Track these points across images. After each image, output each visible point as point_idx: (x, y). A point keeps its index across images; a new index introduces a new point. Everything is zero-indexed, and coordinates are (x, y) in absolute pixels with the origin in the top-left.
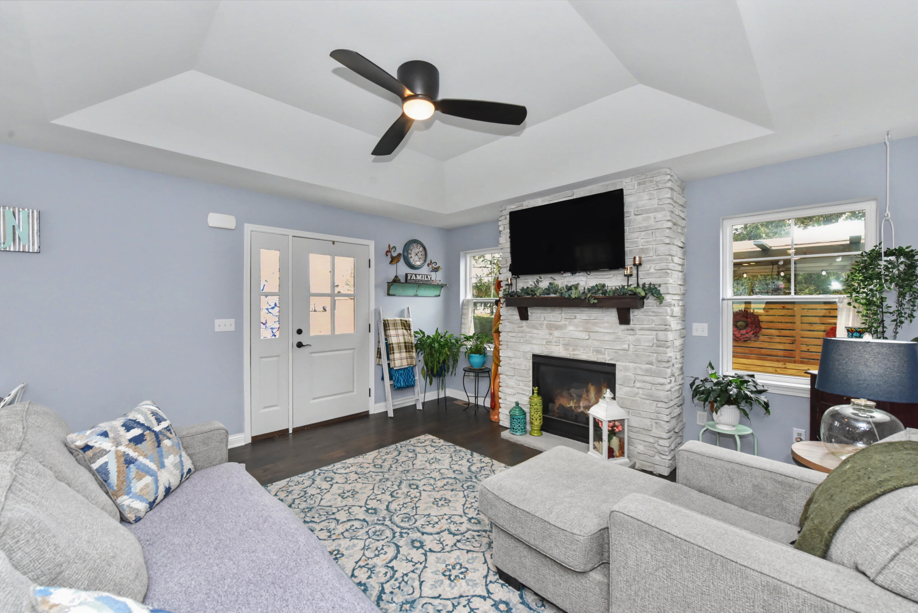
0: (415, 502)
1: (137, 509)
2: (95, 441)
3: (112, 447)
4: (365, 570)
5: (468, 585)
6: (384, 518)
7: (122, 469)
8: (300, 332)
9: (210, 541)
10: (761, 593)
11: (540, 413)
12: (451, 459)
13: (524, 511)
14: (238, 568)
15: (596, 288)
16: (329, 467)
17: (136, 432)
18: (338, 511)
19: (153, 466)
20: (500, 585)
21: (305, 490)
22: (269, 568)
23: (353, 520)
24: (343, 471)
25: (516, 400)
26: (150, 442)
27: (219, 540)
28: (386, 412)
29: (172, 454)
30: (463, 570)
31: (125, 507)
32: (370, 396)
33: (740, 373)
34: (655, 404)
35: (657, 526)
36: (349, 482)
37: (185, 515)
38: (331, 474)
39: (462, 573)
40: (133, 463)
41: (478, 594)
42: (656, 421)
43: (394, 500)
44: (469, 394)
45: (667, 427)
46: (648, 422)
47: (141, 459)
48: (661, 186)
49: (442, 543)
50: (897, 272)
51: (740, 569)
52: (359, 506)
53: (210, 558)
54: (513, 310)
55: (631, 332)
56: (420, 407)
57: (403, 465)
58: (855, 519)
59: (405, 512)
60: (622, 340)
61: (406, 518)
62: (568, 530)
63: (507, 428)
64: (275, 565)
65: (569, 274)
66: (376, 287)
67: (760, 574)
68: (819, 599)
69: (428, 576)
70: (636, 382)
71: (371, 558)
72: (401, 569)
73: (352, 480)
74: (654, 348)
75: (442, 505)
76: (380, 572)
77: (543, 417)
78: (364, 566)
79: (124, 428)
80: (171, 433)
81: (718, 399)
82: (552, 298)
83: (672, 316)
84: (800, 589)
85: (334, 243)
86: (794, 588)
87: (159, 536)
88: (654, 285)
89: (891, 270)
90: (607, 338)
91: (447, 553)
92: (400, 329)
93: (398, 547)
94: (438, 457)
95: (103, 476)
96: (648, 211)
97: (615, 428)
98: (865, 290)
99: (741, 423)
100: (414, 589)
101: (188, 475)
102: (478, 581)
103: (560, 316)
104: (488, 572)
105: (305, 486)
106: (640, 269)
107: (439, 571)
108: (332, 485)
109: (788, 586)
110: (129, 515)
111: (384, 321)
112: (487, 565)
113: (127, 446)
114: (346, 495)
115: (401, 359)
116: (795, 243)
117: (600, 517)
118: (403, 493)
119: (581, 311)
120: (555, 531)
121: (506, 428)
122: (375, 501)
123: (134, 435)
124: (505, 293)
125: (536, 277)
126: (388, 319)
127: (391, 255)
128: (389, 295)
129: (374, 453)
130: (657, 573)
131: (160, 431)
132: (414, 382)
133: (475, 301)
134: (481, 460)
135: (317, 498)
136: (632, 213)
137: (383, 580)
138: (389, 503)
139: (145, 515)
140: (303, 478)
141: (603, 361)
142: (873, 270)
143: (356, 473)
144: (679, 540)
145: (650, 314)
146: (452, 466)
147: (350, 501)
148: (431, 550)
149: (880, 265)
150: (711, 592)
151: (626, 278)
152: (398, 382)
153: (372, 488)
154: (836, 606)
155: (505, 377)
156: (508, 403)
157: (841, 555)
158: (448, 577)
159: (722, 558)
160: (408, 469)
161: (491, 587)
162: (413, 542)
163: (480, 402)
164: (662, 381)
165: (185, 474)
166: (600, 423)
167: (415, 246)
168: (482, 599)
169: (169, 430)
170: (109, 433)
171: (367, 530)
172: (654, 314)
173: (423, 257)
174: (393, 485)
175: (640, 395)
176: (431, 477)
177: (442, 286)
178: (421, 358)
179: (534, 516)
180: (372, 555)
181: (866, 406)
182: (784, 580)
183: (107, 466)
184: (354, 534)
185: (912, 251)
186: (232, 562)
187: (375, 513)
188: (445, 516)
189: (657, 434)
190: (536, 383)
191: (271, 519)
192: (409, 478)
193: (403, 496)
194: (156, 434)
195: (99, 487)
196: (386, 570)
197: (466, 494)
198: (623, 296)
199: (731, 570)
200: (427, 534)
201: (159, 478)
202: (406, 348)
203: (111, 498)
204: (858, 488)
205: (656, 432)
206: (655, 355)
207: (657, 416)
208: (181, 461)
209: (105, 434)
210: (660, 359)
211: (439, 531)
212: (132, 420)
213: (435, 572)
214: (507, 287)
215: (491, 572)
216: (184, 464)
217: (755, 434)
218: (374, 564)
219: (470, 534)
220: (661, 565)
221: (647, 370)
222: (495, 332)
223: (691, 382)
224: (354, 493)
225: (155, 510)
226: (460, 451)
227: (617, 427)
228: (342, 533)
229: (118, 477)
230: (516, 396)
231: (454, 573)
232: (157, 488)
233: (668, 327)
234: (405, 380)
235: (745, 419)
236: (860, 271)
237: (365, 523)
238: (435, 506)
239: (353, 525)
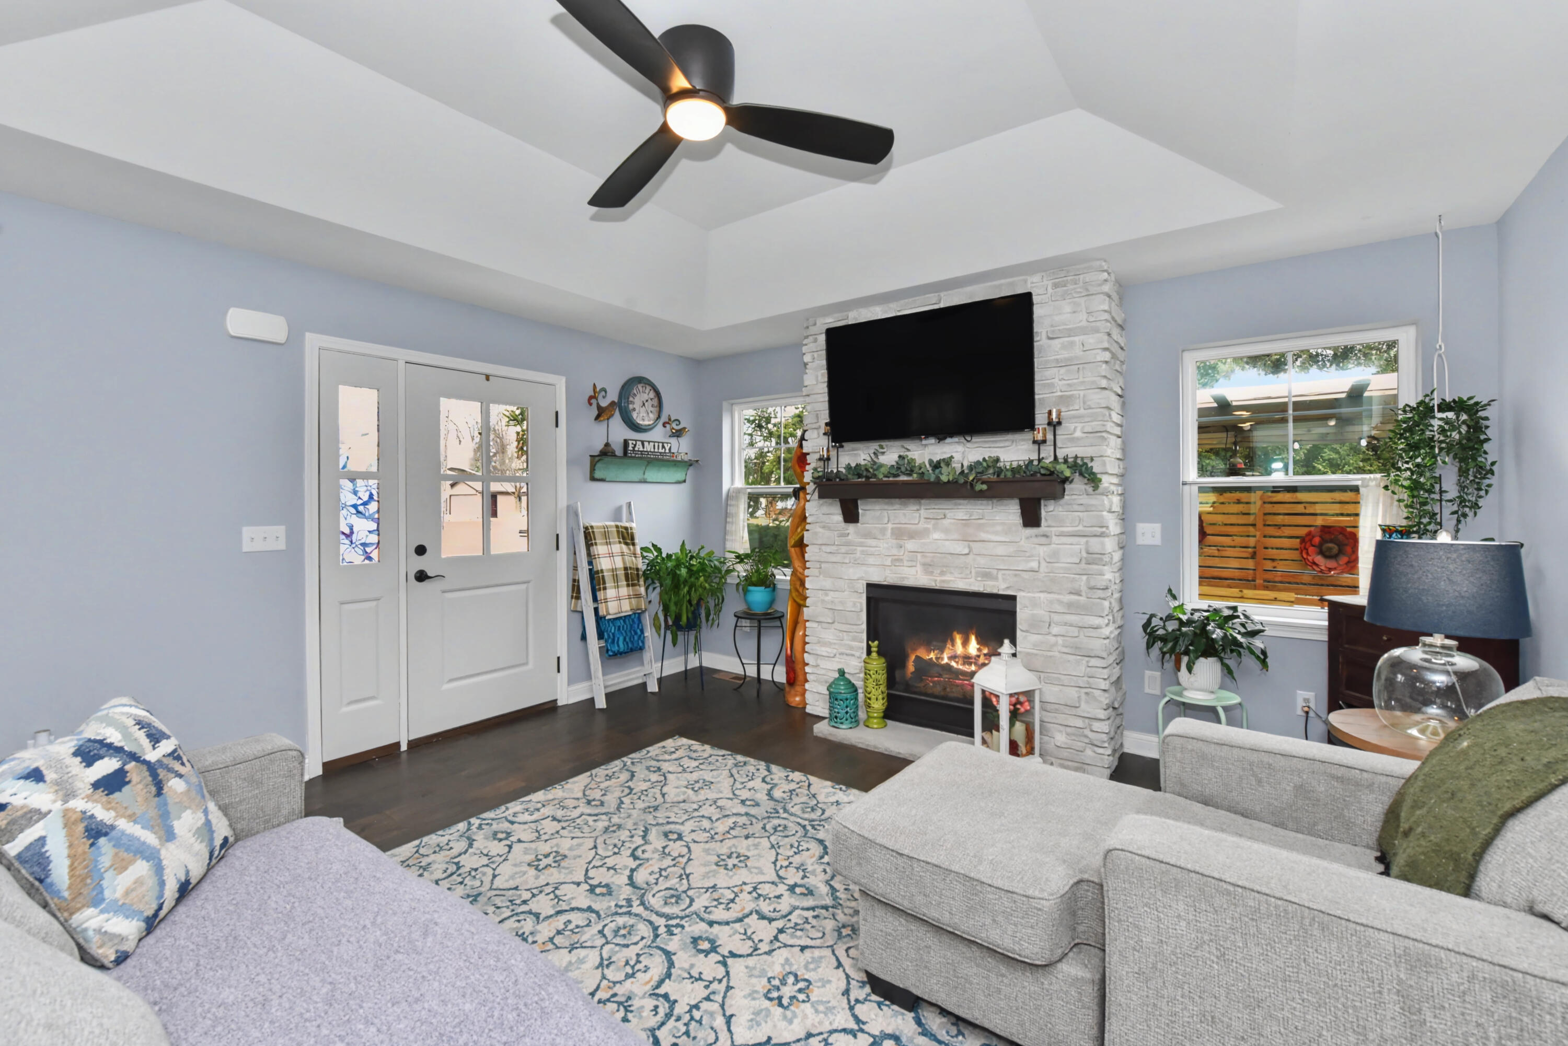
0: (682, 866)
1: (120, 935)
2: (13, 791)
3: (55, 801)
4: (612, 1006)
5: (817, 1011)
6: (629, 901)
7: (80, 850)
8: (421, 550)
9: (309, 989)
10: (1393, 969)
11: (883, 688)
12: (732, 779)
13: (928, 863)
14: (391, 1040)
15: (985, 464)
16: (498, 812)
17: (107, 766)
18: (534, 896)
19: (150, 838)
20: (875, 1005)
21: (456, 860)
22: (461, 1031)
23: (566, 911)
24: (526, 817)
25: (840, 666)
26: (140, 786)
27: (331, 983)
28: (592, 701)
29: (189, 808)
30: (802, 985)
31: (91, 933)
32: (559, 671)
33: (1217, 604)
34: (1084, 662)
35: (1197, 869)
36: (544, 837)
37: (235, 938)
38: (506, 826)
39: (800, 991)
40: (106, 834)
41: (840, 1028)
42: (1086, 690)
43: (640, 865)
44: (744, 661)
45: (1105, 699)
46: (1073, 693)
47: (123, 824)
48: (1093, 290)
49: (750, 938)
50: (1457, 437)
51: (1356, 931)
52: (573, 883)
53: (319, 1026)
54: (831, 504)
55: (1043, 540)
56: (653, 687)
57: (643, 797)
58: (1517, 828)
59: (668, 885)
60: (1028, 554)
61: (672, 896)
62: (1017, 890)
63: (824, 718)
64: (473, 1023)
65: (932, 441)
66: (570, 462)
67: (1391, 937)
68: (1497, 968)
69: (738, 1003)
70: (1053, 625)
71: (620, 982)
72: (683, 996)
73: (550, 832)
74: (1083, 565)
75: (734, 866)
76: (642, 1007)
77: (889, 696)
78: (608, 1000)
79: (79, 759)
80: (183, 764)
81: (1191, 648)
82: (905, 483)
83: (1110, 511)
84: (1464, 954)
85: (488, 378)
86: (1453, 953)
87: (183, 989)
88: (1082, 458)
89: (1449, 434)
90: (1001, 550)
91: (765, 957)
92: (615, 543)
93: (668, 954)
94: (707, 779)
95: (36, 869)
96: (1070, 333)
97: (1018, 706)
98: (1410, 466)
99: (1222, 687)
100: (715, 1031)
101: (223, 852)
102: (833, 1003)
103: (917, 515)
104: (848, 983)
105: (455, 852)
106: (1059, 431)
107: (756, 992)
108: (510, 847)
109: (1442, 951)
110: (100, 951)
111: (586, 528)
112: (844, 970)
113: (89, 798)
114: (542, 864)
115: (619, 599)
116: (1293, 394)
117: (1064, 861)
118: (655, 850)
119: (956, 504)
120: (991, 896)
121: (822, 718)
122: (604, 870)
123: (105, 773)
124: (816, 475)
125: (874, 446)
126: (594, 524)
127: (598, 404)
128: (593, 479)
129: (581, 780)
130: (1199, 953)
131: (158, 761)
132: (643, 642)
133: (749, 490)
134: (787, 776)
135: (484, 874)
136: (1044, 336)
137: (653, 1022)
138: (632, 871)
139: (137, 946)
140: (447, 837)
141: (995, 591)
142: (1421, 434)
143: (554, 819)
144: (1240, 890)
145: (1076, 507)
146: (737, 792)
147: (554, 876)
148: (733, 955)
149: (1433, 426)
150: (1301, 976)
151: (1036, 447)
152: (613, 642)
153: (592, 845)
154: (1528, 977)
155: (815, 625)
156: (823, 672)
157: (1500, 891)
158: (776, 1001)
159: (1321, 914)
160: (656, 804)
161: (860, 1010)
162: (695, 940)
163: (766, 675)
164: (1097, 621)
165: (218, 848)
166: (994, 700)
167: (641, 389)
168: (850, 1037)
169: (179, 758)
170: (45, 772)
171: (600, 928)
172: (1081, 508)
173: (655, 410)
174: (632, 837)
175: (1060, 648)
176: (703, 816)
177: (689, 464)
178: (655, 596)
179: (951, 871)
180: (620, 976)
181: (1443, 647)
182: (1434, 942)
183: (43, 845)
184: (575, 938)
185: (1477, 403)
186: (373, 1029)
187: (610, 893)
188: (744, 887)
189: (1088, 712)
190: (872, 633)
191: (437, 928)
192: (661, 821)
193: (656, 856)
194: (152, 768)
195: (26, 897)
196: (656, 1003)
197: (774, 843)
198: (1032, 478)
199: (1339, 935)
200: (719, 923)
201: (164, 862)
202: (627, 579)
203: (54, 916)
204: (1508, 778)
205: (1088, 709)
206: (1084, 578)
207: (1088, 683)
208: (208, 823)
209: (36, 775)
210: (1092, 584)
211: (740, 915)
212: (95, 741)
213: (750, 995)
214: (821, 463)
215: (853, 983)
216: (214, 828)
217: (1244, 704)
218: (627, 994)
219: (799, 915)
220: (1206, 937)
221: (1070, 605)
222: (794, 546)
223: (1145, 621)
224: (559, 858)
225: (158, 933)
226: (745, 763)
227: (1021, 704)
228: (551, 940)
229: (72, 868)
230: (836, 659)
231: (788, 991)
232: (162, 884)
233: (1104, 529)
234: (628, 639)
235: (1228, 680)
236: (1401, 435)
237: (594, 915)
238: (722, 870)
239: (569, 922)
